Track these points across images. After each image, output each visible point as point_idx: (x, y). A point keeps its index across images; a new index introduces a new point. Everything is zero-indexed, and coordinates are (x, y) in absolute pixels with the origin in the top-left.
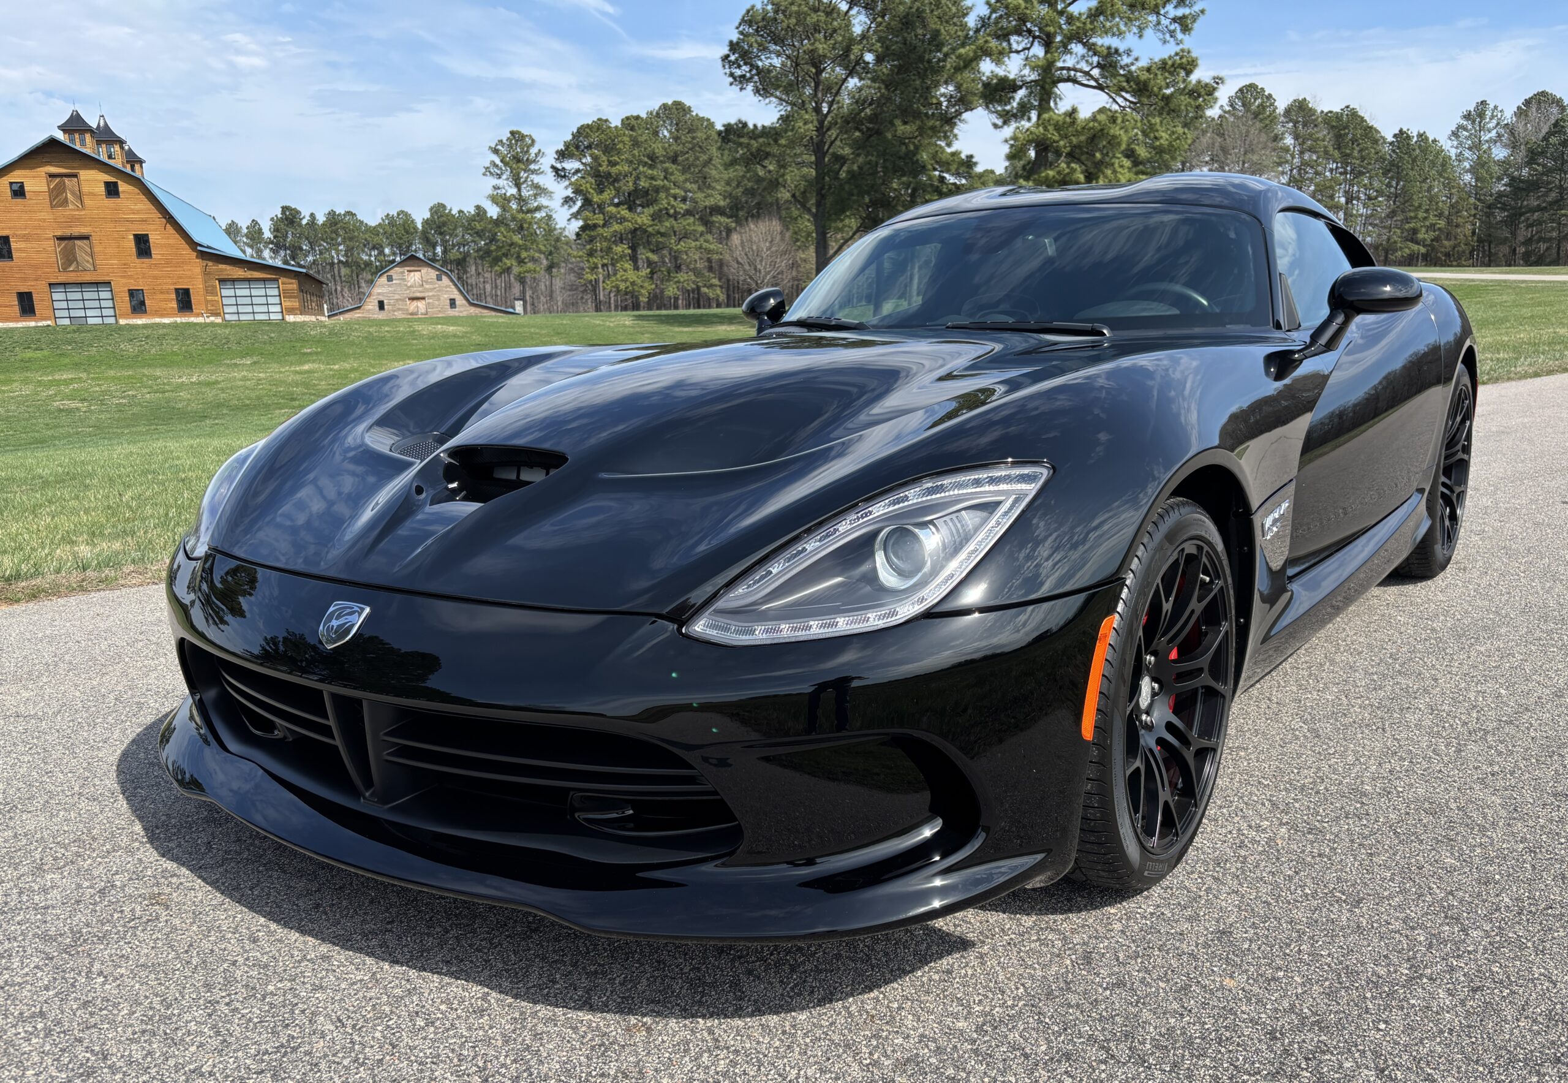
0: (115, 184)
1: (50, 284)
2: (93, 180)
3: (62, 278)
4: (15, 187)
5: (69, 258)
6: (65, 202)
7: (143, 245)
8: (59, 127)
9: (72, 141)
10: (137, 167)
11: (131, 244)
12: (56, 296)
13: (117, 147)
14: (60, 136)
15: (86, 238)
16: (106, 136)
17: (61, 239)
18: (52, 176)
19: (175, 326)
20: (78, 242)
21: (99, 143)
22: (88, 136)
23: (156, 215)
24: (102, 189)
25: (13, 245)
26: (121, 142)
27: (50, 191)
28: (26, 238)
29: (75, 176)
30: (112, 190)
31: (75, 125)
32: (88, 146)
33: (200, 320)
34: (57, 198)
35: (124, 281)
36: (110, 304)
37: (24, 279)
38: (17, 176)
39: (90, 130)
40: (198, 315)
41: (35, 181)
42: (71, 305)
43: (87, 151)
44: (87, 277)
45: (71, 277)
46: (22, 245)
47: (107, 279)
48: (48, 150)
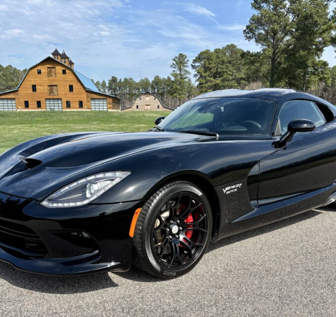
0: (65, 70)
1: (46, 99)
2: (59, 69)
3: (49, 97)
4: (39, 71)
5: (51, 92)
6: (51, 75)
7: (71, 88)
8: (52, 54)
9: (55, 58)
10: (72, 65)
11: (68, 88)
12: (47, 102)
13: (67, 60)
14: (52, 56)
15: (56, 86)
16: (64, 56)
17: (49, 86)
18: (48, 68)
19: (78, 112)
20: (54, 87)
21: (62, 58)
22: (59, 57)
23: (75, 79)
24: (61, 72)
25: (37, 87)
26: (68, 58)
27: (48, 72)
28: (40, 85)
29: (55, 68)
30: (64, 72)
31: (56, 53)
32: (59, 59)
33: (85, 110)
34: (49, 74)
35: (65, 98)
36: (61, 105)
37: (39, 97)
38: (39, 68)
39: (60, 55)
41: (44, 69)
42: (51, 105)
43: (59, 61)
44: (55, 97)
45: (51, 97)
46: (39, 87)
47: (60, 98)
48: (48, 60)
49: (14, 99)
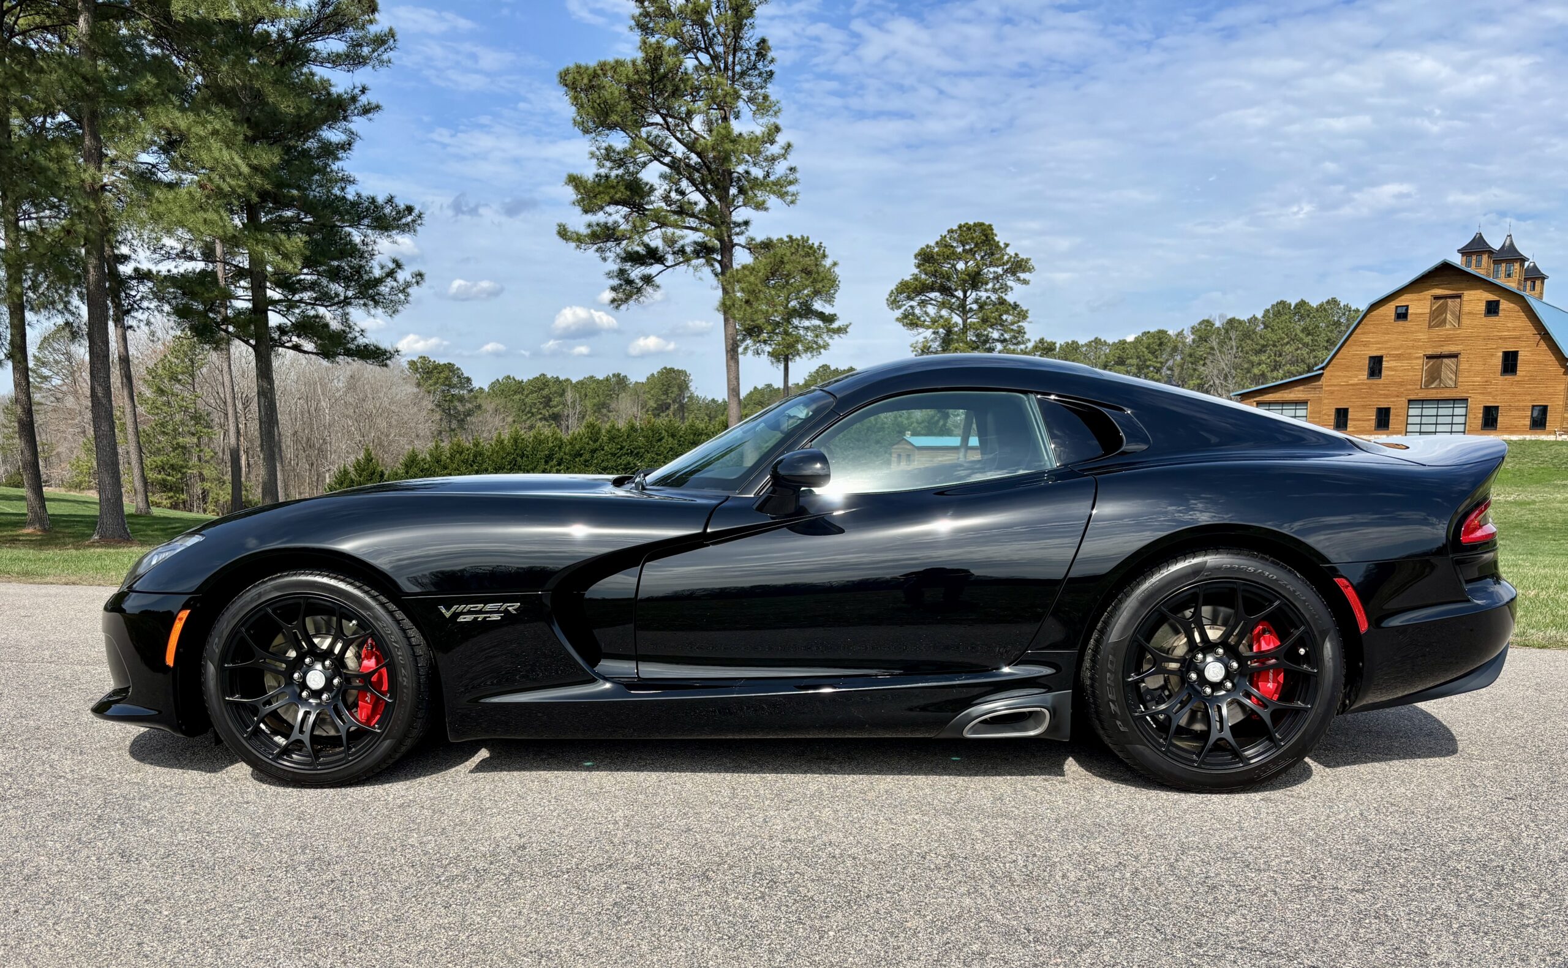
0: (1498, 302)
1: (1410, 401)
2: (1475, 299)
3: (1422, 395)
4: (1400, 311)
5: (1434, 376)
6: (1444, 322)
7: (1510, 362)
8: (1459, 251)
9: (1468, 264)
10: (1538, 283)
11: (1498, 361)
12: (1412, 412)
13: (1517, 265)
14: (1457, 260)
15: (1455, 356)
16: (1509, 255)
17: (1429, 357)
18: (1437, 298)
19: (1522, 443)
20: (1446, 361)
21: (1497, 262)
22: (1485, 257)
23: (1530, 330)
24: (1482, 307)
25: (1385, 364)
26: (1523, 260)
27: (1432, 313)
28: (1398, 357)
29: (1459, 296)
30: (1492, 309)
31: (1476, 248)
32: (1482, 268)
33: (1552, 438)
34: (1436, 318)
35: (1480, 397)
36: (1462, 420)
37: (1386, 396)
38: (1402, 301)
39: (1490, 252)
40: (1550, 433)
41: (1420, 305)
42: (1425, 419)
43: (1481, 273)
44: (1446, 394)
45: (1433, 394)
46: (1393, 364)
47: (1465, 395)
48: (1444, 272)
49: (1304, 403)
